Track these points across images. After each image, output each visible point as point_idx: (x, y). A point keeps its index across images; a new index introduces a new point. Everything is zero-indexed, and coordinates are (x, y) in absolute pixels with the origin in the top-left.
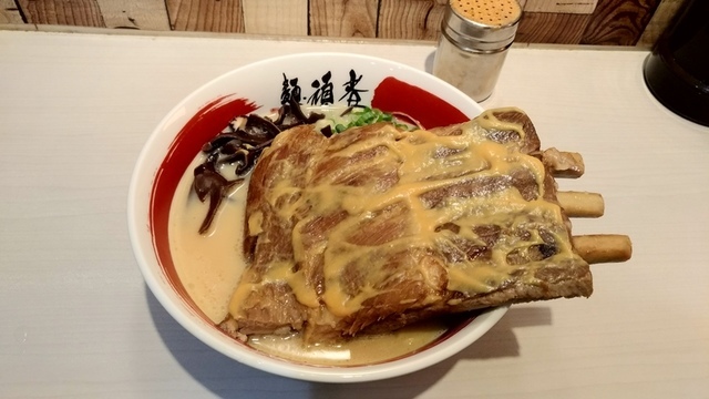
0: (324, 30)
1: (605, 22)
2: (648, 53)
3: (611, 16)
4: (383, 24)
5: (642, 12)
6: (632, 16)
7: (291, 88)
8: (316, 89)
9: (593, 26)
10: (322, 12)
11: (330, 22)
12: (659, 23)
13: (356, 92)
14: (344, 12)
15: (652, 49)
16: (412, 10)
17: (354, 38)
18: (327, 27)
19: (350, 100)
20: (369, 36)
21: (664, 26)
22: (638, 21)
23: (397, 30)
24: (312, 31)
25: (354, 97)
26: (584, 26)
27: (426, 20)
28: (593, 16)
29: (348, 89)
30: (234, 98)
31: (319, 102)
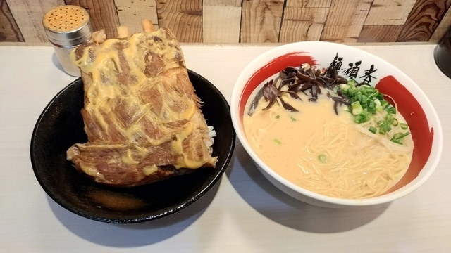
0: (248, 39)
1: (411, 29)
2: (436, 45)
3: (415, 25)
4: (282, 35)
5: (433, 23)
6: (427, 25)
7: (337, 61)
8: (350, 67)
9: (404, 31)
10: (248, 30)
11: (252, 35)
12: (443, 28)
13: (370, 77)
14: (261, 29)
15: (439, 43)
16: (300, 27)
17: (265, 43)
18: (250, 37)
19: (365, 80)
20: (274, 42)
21: (446, 30)
22: (431, 27)
23: (291, 38)
24: (242, 40)
25: (368, 79)
26: (399, 31)
27: (307, 32)
28: (405, 26)
29: (366, 74)
30: (307, 55)
31: (348, 75)
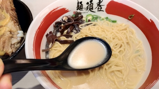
7: (80, 5)
8: (88, 5)
13: (100, 6)
19: (98, 9)
25: (100, 8)
29: (98, 5)
30: (62, 8)
31: (88, 10)
